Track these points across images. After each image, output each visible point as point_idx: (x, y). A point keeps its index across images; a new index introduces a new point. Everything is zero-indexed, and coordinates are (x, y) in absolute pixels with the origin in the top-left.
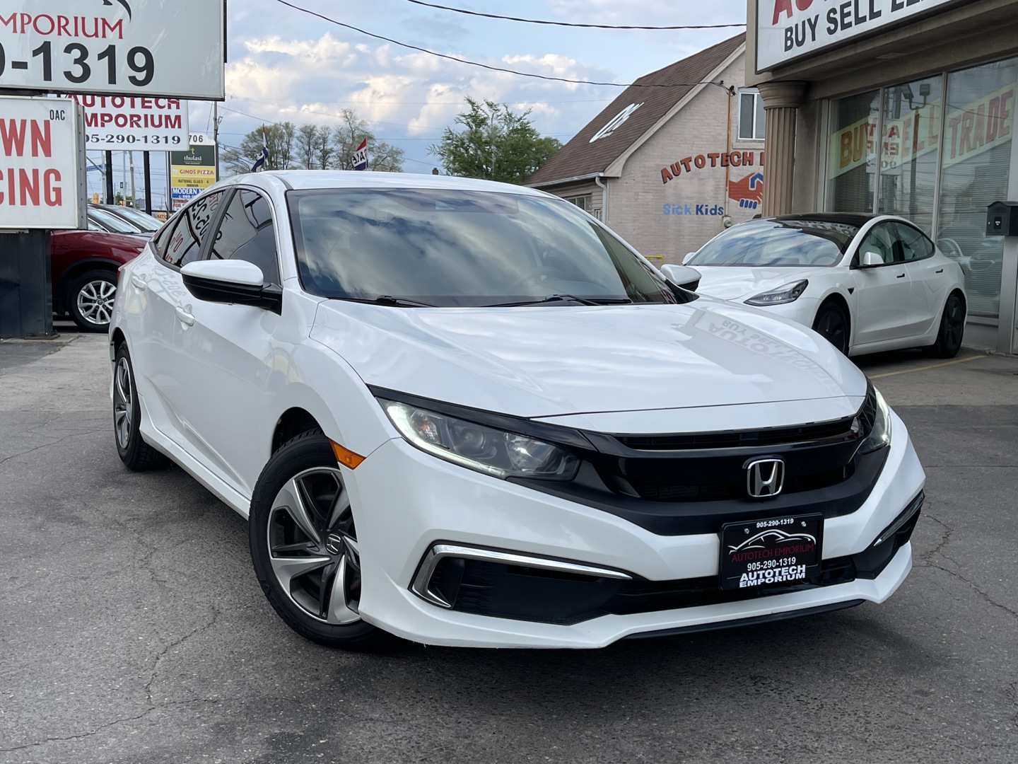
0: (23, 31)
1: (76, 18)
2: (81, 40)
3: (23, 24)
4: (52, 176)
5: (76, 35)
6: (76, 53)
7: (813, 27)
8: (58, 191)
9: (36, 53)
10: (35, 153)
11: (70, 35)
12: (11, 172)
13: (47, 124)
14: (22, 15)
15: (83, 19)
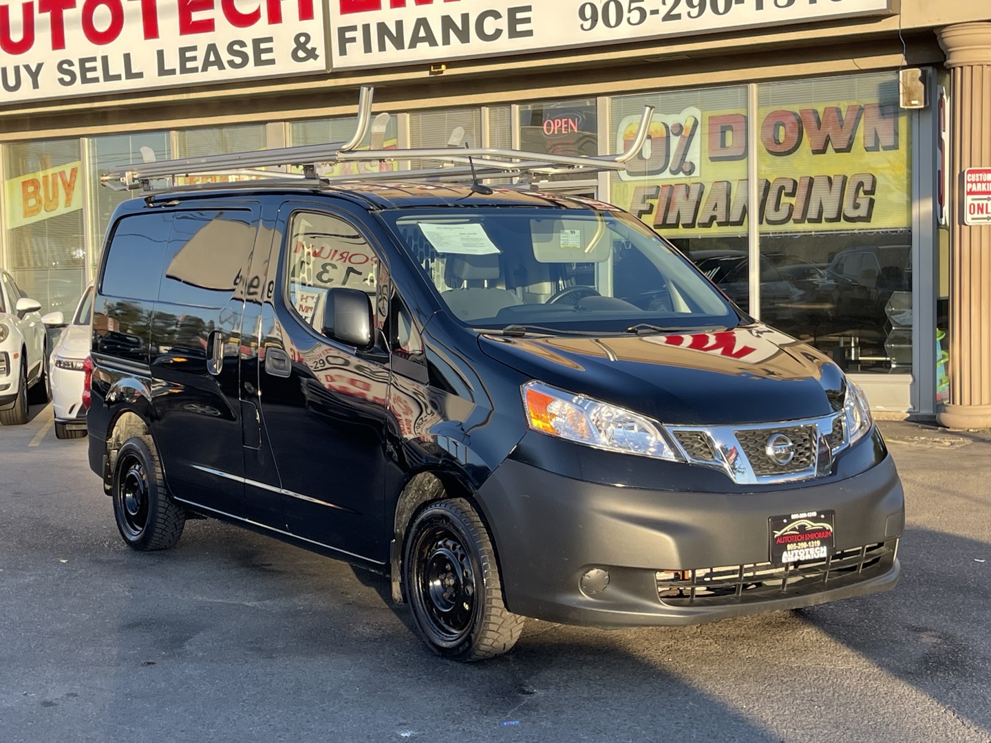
7: (34, 75)
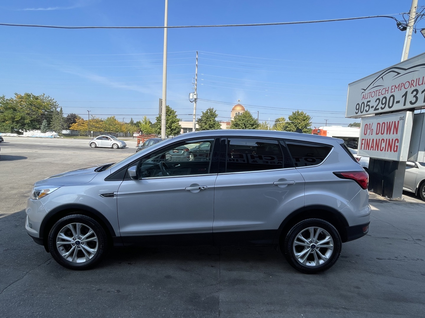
0: (401, 90)
1: (417, 79)
2: (418, 87)
3: (401, 87)
4: (397, 141)
5: (416, 86)
6: (415, 93)
8: (397, 146)
9: (403, 96)
10: (393, 133)
11: (414, 86)
12: (387, 139)
13: (398, 122)
14: (401, 84)
15: (419, 78)
